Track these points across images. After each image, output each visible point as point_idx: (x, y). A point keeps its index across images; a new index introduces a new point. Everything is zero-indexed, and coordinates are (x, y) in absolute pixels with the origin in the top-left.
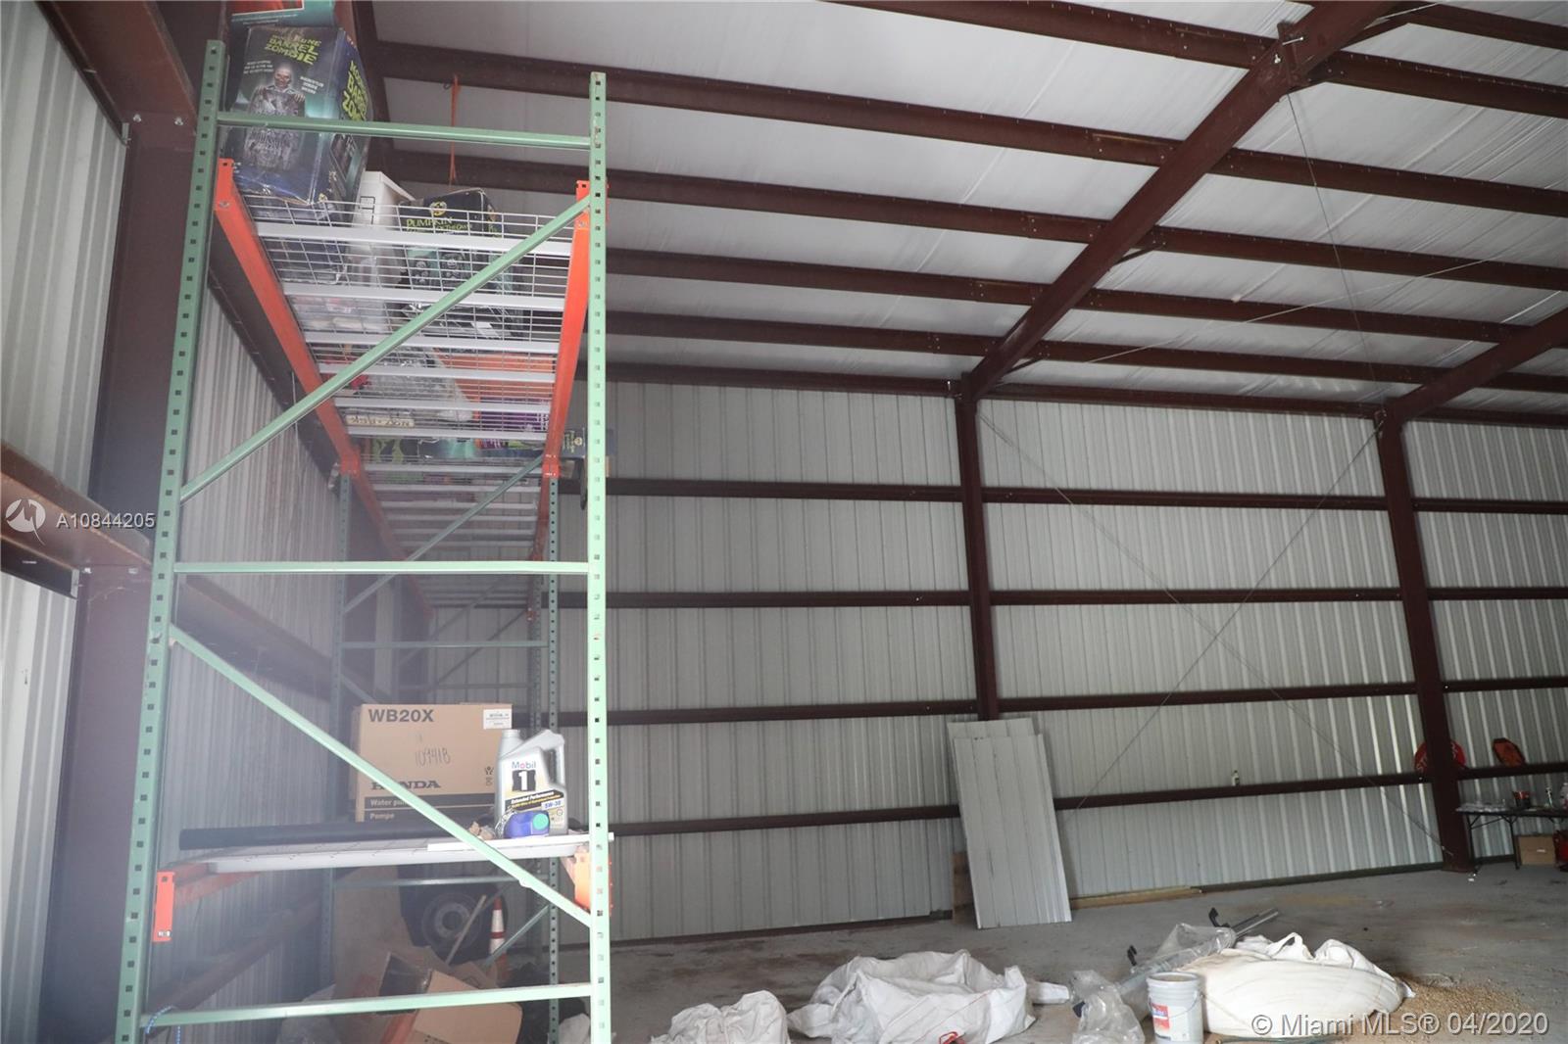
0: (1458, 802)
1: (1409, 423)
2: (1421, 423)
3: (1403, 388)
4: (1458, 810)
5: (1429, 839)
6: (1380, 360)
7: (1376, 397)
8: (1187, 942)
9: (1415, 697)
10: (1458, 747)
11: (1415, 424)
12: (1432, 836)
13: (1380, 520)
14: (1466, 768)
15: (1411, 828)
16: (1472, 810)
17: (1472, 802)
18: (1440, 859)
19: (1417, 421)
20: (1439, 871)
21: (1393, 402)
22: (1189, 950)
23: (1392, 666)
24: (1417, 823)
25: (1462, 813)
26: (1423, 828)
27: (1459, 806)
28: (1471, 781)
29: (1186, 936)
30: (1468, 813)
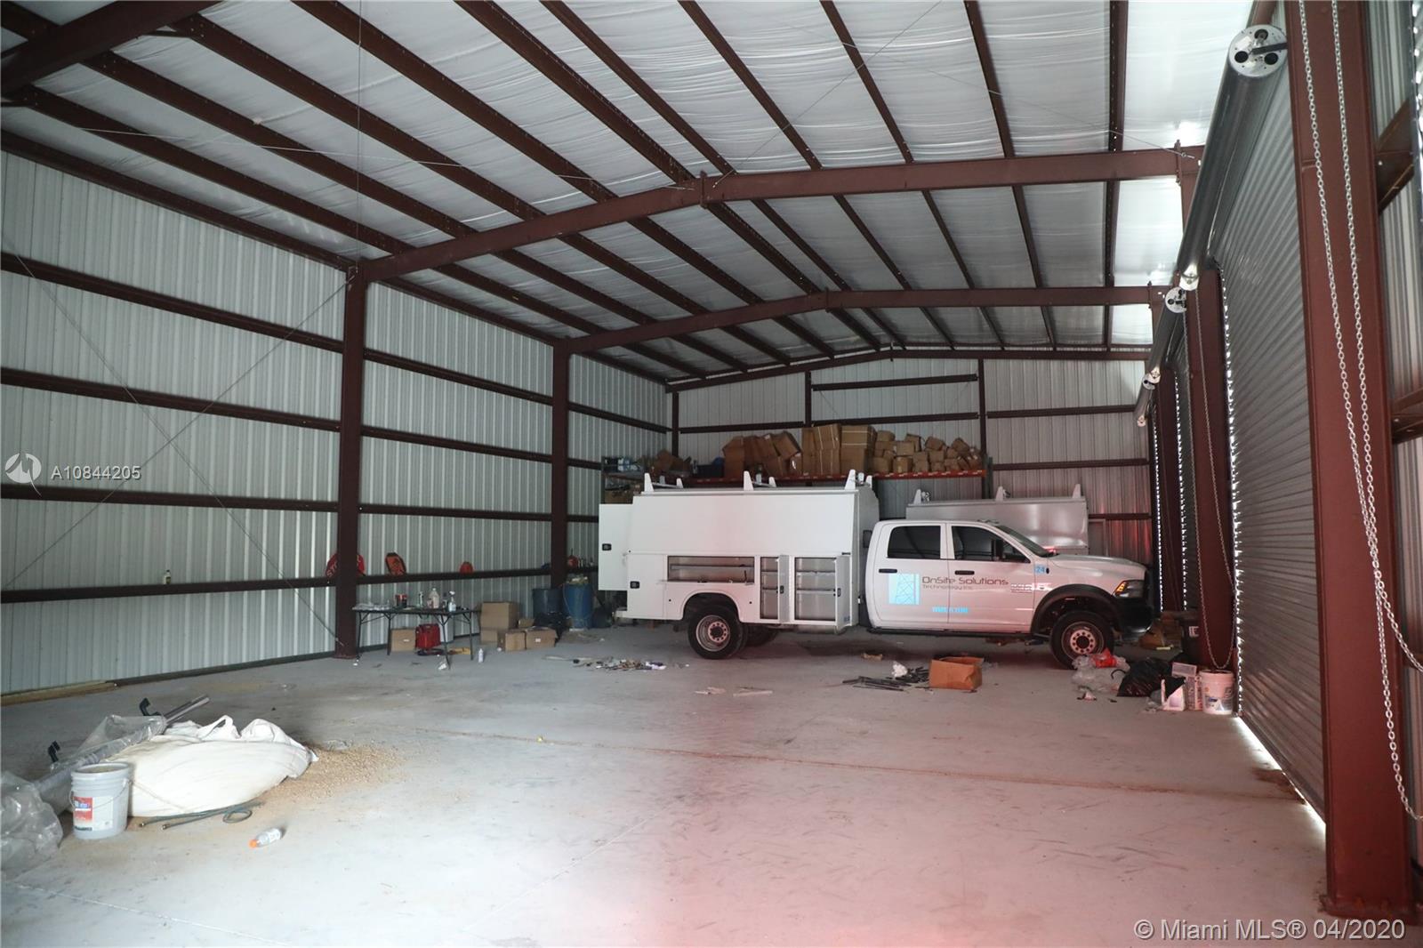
0: (355, 603)
1: (373, 284)
2: (382, 287)
3: (375, 252)
4: (353, 609)
5: (327, 631)
6: (364, 222)
7: (355, 253)
8: (117, 733)
9: (336, 514)
10: (361, 559)
11: (377, 285)
12: (329, 630)
13: (335, 360)
14: (364, 575)
15: (315, 623)
16: (364, 609)
17: (363, 602)
18: (333, 649)
19: (379, 283)
20: (330, 659)
21: (365, 262)
22: (119, 740)
23: (322, 487)
24: (320, 619)
25: (356, 611)
26: (324, 623)
27: (354, 606)
28: (365, 586)
29: (115, 726)
30: (361, 611)
